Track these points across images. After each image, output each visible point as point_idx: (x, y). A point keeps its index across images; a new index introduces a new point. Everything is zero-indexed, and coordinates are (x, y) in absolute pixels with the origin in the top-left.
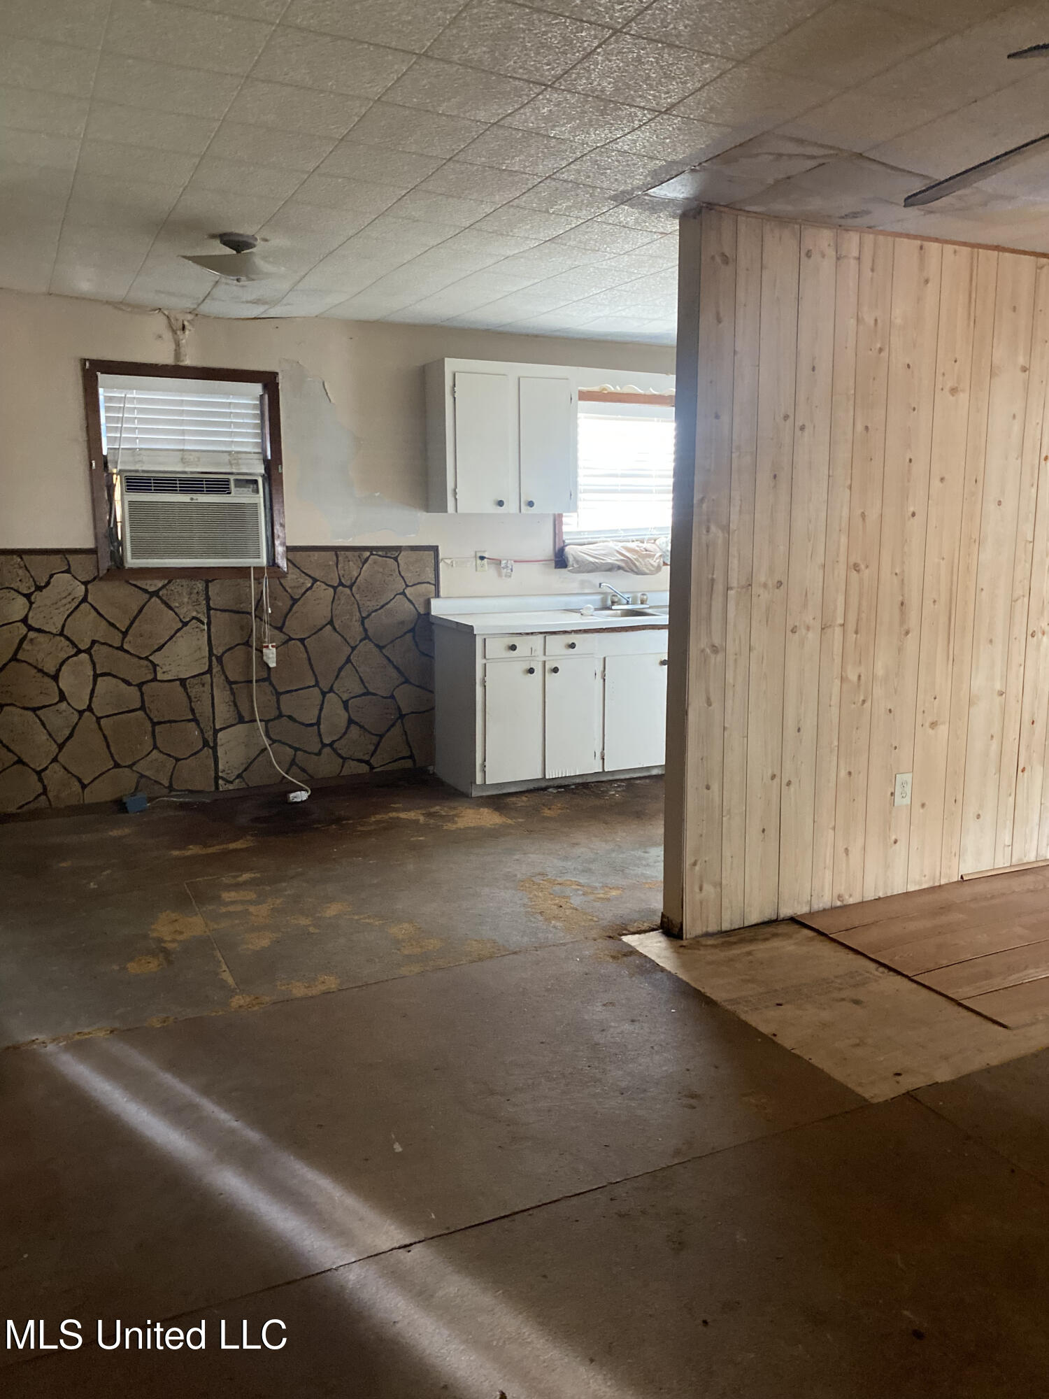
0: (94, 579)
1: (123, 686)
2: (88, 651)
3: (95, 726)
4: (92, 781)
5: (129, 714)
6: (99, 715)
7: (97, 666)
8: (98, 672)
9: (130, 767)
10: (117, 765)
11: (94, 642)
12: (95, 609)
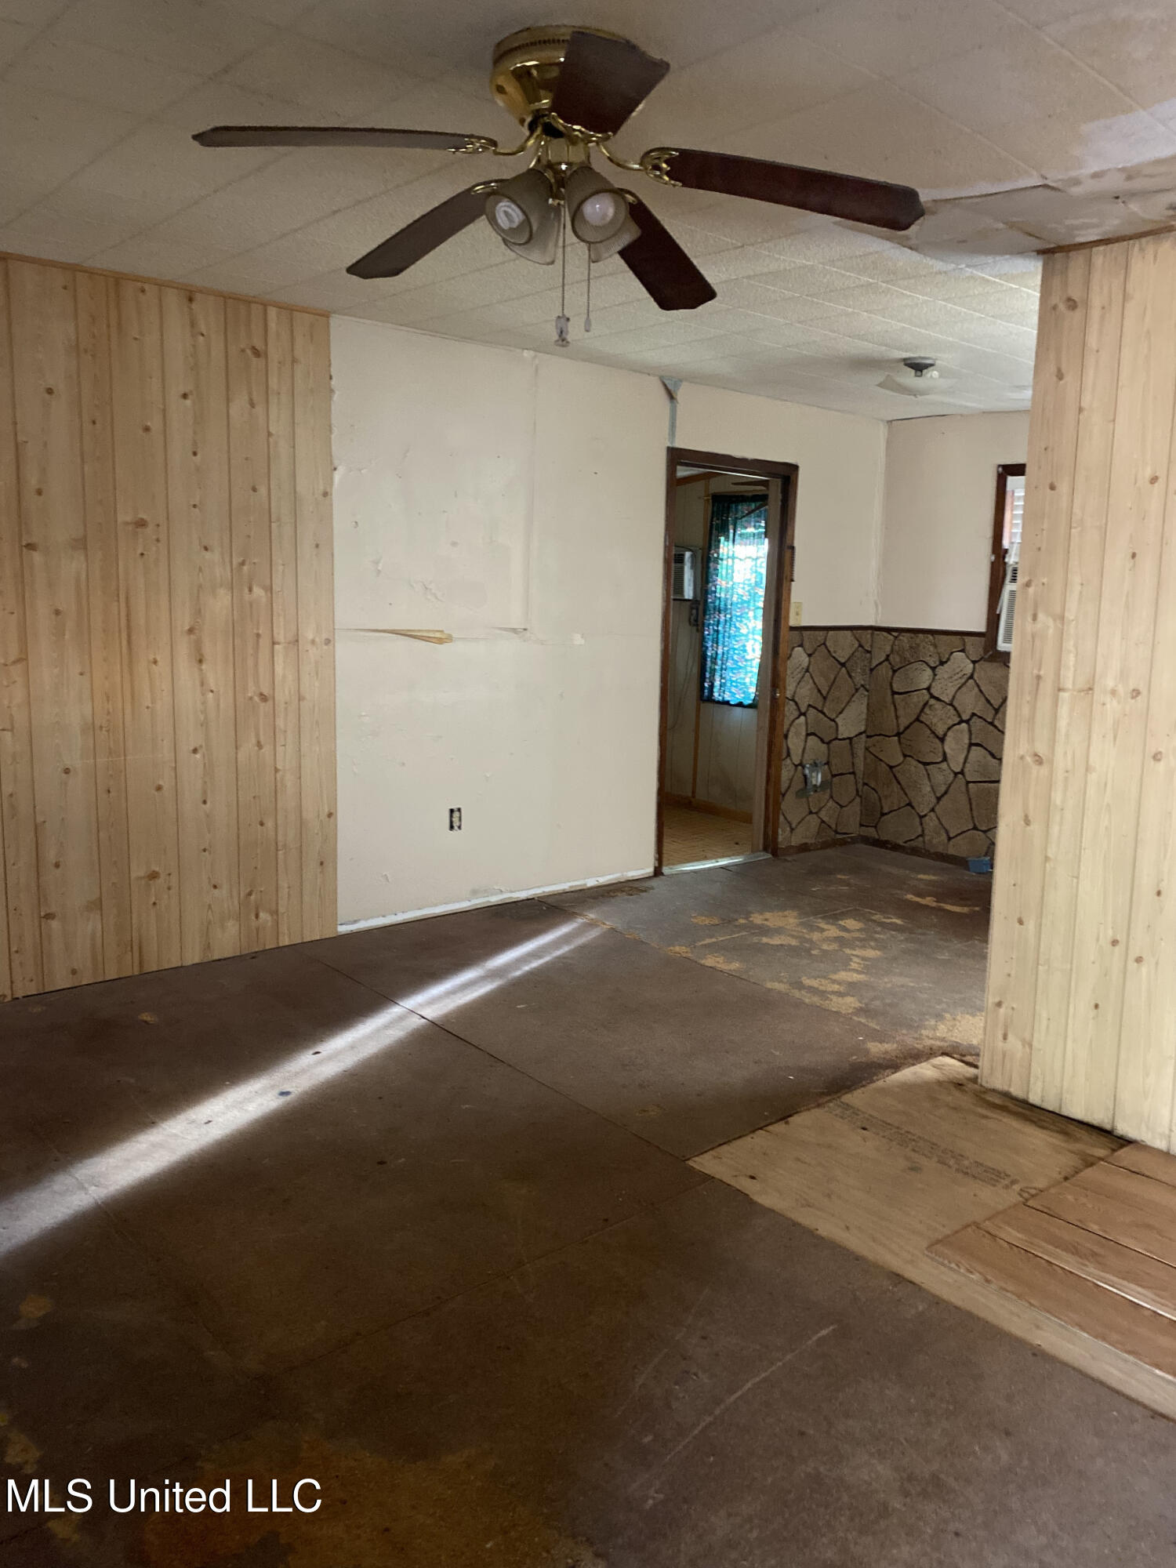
0: (981, 659)
1: (989, 758)
2: (967, 722)
3: (963, 789)
4: (956, 836)
5: (990, 785)
6: (969, 780)
7: (973, 736)
8: (973, 742)
9: (985, 832)
10: (975, 828)
11: (974, 714)
12: (978, 686)
